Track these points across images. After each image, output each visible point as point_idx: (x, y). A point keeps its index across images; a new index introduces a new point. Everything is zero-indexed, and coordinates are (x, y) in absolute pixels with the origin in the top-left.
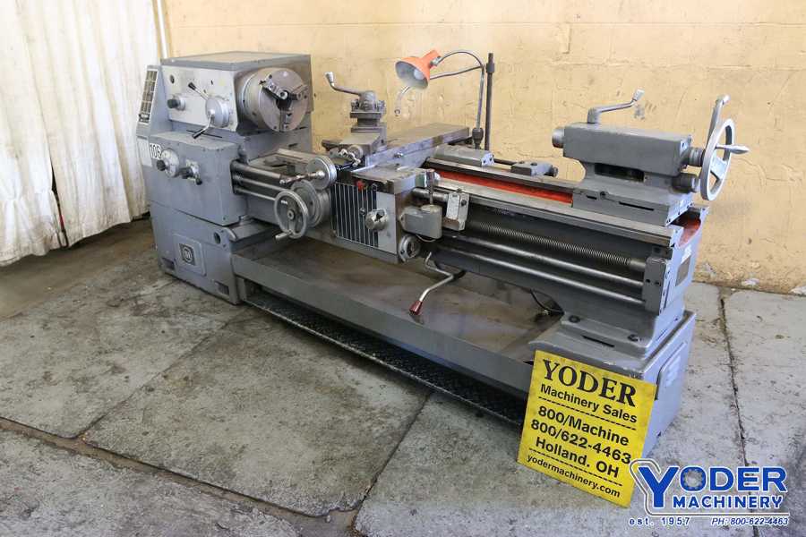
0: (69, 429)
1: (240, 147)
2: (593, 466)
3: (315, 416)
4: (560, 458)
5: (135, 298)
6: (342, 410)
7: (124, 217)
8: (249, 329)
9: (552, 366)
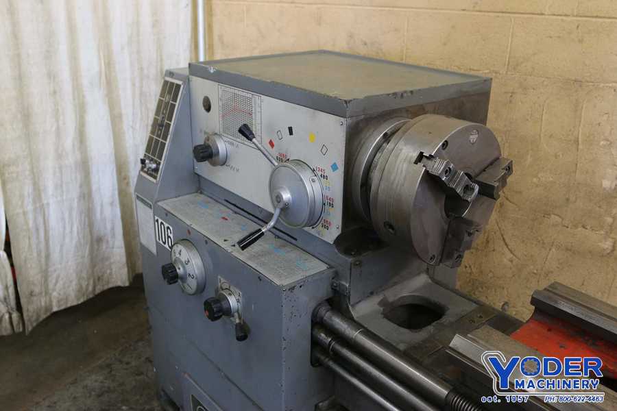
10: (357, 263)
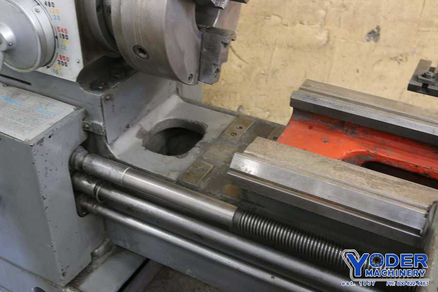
10: (108, 97)
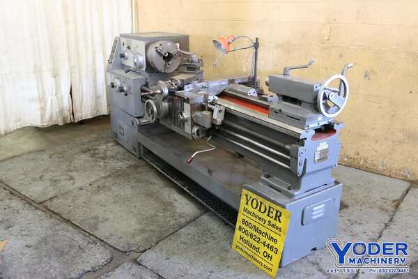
0: (39, 199)
1: (146, 79)
2: (262, 254)
3: (147, 212)
4: (249, 247)
5: (95, 150)
6: (162, 211)
7: (104, 111)
8: (139, 169)
9: (249, 197)
10: (149, 75)
